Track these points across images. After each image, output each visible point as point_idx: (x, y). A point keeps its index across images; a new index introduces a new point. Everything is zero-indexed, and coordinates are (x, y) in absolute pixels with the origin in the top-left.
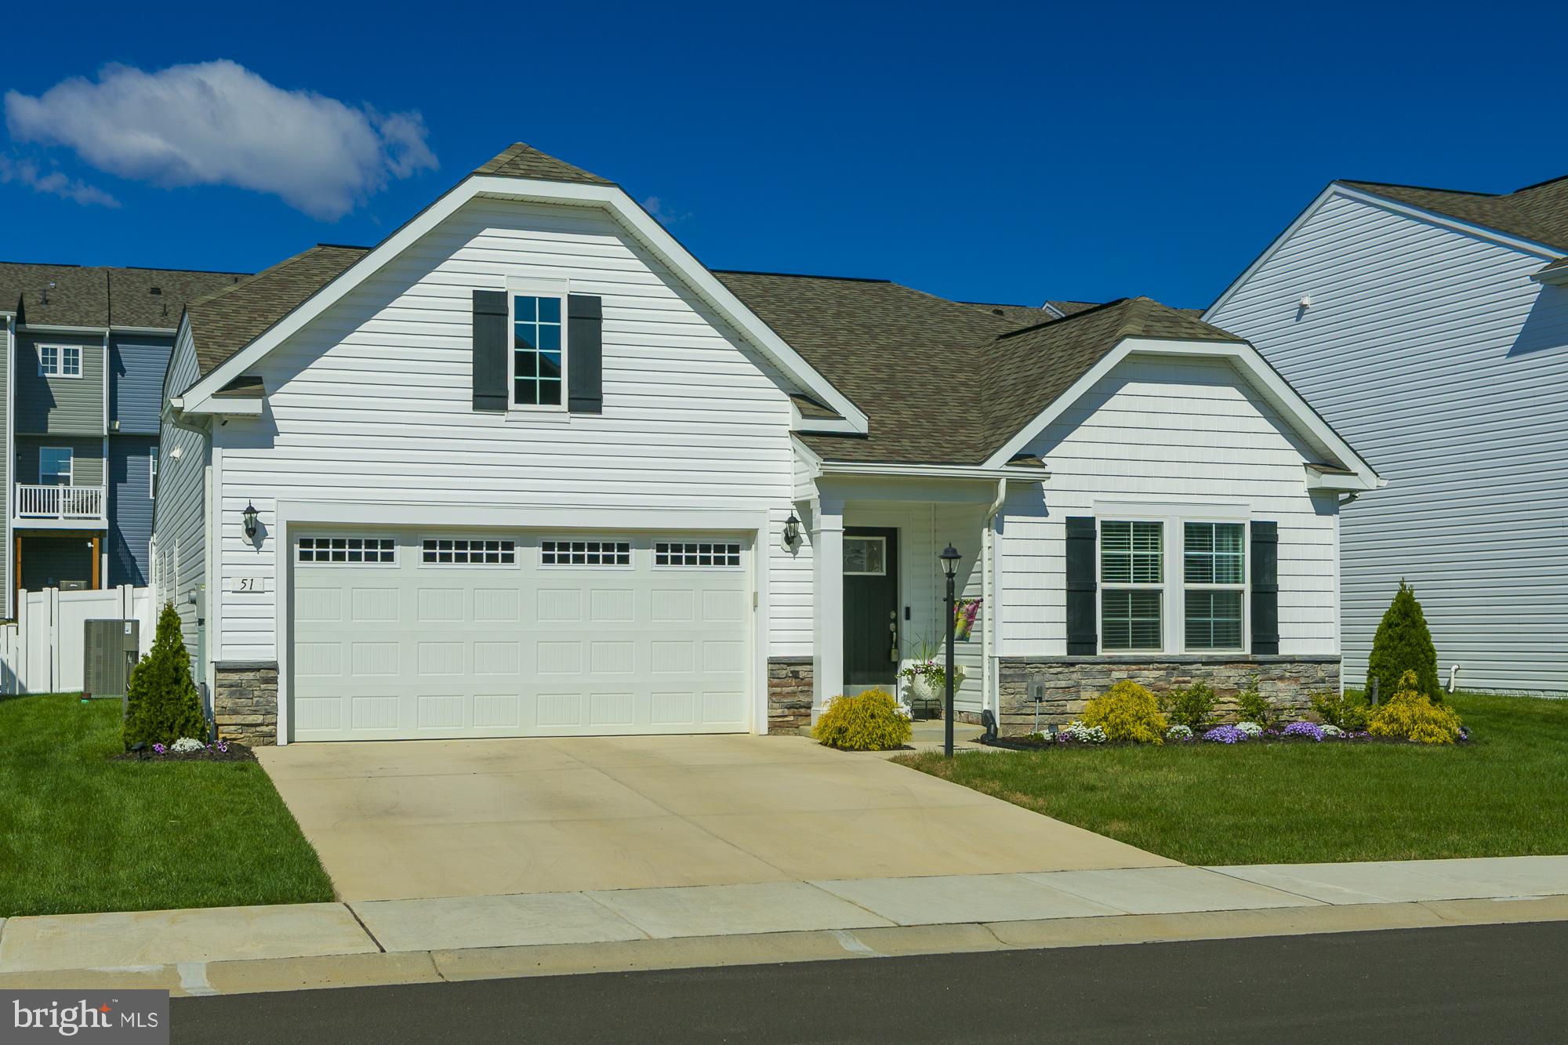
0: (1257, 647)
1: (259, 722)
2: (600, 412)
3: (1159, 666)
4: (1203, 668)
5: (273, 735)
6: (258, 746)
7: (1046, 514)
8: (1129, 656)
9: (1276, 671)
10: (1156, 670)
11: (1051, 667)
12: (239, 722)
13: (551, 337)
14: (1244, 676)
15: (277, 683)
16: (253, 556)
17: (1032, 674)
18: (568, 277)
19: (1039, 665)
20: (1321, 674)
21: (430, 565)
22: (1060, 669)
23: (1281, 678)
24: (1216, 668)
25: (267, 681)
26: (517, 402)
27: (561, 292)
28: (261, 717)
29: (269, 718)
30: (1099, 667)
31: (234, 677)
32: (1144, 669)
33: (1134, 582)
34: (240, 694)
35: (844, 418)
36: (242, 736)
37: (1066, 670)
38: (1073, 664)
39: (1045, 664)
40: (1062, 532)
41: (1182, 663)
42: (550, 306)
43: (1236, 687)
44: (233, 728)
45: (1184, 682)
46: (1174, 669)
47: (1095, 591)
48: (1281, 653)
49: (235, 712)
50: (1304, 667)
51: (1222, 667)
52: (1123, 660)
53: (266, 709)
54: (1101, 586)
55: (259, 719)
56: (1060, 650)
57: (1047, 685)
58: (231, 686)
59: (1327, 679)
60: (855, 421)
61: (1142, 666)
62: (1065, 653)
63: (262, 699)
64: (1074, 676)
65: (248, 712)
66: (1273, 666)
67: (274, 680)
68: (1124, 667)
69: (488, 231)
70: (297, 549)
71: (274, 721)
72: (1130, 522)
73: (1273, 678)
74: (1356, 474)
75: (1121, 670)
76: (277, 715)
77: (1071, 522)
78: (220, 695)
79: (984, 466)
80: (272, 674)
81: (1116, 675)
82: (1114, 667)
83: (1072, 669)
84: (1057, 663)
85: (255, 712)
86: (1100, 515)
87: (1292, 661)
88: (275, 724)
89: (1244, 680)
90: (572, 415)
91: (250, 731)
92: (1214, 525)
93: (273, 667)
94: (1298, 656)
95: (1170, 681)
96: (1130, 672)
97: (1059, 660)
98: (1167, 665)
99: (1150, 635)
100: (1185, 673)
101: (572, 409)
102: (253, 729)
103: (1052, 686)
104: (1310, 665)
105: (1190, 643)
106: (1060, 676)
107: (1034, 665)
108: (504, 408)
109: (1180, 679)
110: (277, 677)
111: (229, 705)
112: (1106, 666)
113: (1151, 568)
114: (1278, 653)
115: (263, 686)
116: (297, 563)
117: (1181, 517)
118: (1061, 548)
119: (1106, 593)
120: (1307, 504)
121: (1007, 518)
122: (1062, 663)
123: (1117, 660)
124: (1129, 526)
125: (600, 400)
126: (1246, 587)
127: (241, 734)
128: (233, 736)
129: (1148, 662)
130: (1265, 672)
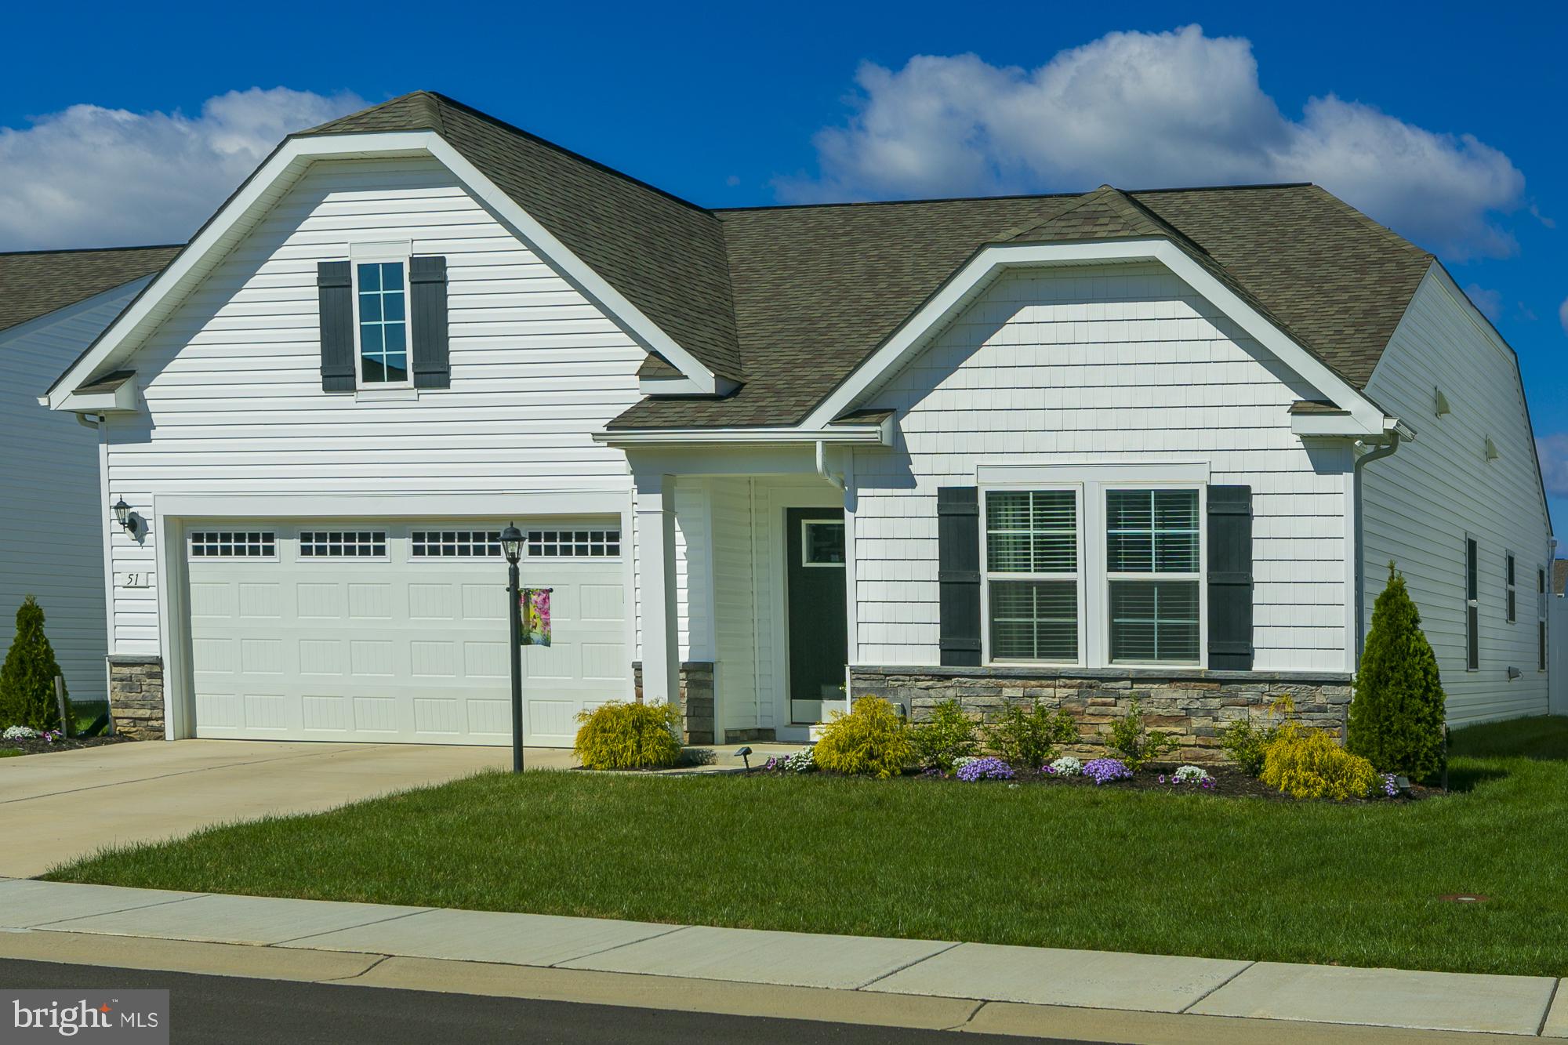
0: (1215, 660)
1: (147, 716)
2: (448, 386)
3: (1068, 682)
4: (1135, 686)
5: (161, 730)
6: (150, 740)
7: (913, 485)
8: (1023, 668)
9: (1248, 693)
10: (1064, 687)
11: (917, 680)
12: (130, 715)
13: (395, 307)
14: (1198, 699)
15: (162, 679)
16: (136, 550)
17: (894, 689)
18: (409, 238)
19: (901, 677)
20: (1320, 700)
21: (307, 559)
22: (930, 683)
23: (1256, 703)
24: (1156, 686)
25: (151, 675)
26: (365, 380)
27: (401, 256)
28: (149, 712)
29: (157, 713)
30: (983, 681)
31: (126, 671)
32: (1048, 686)
33: (1035, 571)
34: (131, 689)
35: (686, 377)
36: (134, 729)
37: (940, 684)
38: (948, 677)
39: (910, 676)
40: (931, 506)
41: (1103, 679)
42: (393, 271)
43: (1183, 713)
44: (126, 721)
45: (1104, 704)
46: (1091, 687)
47: (979, 583)
48: (1255, 668)
49: (126, 706)
50: (1293, 688)
51: (1166, 686)
52: (1013, 673)
53: (151, 704)
54: (986, 576)
55: (146, 713)
56: (931, 658)
57: (914, 702)
58: (122, 680)
59: (1329, 706)
60: (700, 379)
61: (1044, 682)
62: (938, 663)
63: (148, 694)
64: (951, 693)
65: (138, 706)
66: (1243, 687)
67: (160, 676)
68: (1019, 682)
69: (332, 197)
70: (190, 543)
71: (160, 715)
72: (1028, 492)
73: (1240, 702)
74: (1348, 413)
75: (1014, 686)
76: (164, 710)
77: (945, 494)
78: (115, 688)
79: (803, 427)
80: (156, 669)
81: (1008, 692)
82: (1005, 682)
83: (947, 683)
84: (926, 675)
85: (143, 707)
86: (983, 484)
87: (1272, 680)
88: (163, 718)
89: (1197, 704)
90: (420, 391)
91: (142, 725)
92: (1153, 492)
93: (158, 662)
94: (1280, 673)
95: (1087, 702)
96: (1028, 690)
97: (925, 671)
98: (1079, 681)
99: (1062, 642)
100: (1106, 693)
101: (418, 385)
102: (145, 723)
103: (919, 704)
104: (1303, 686)
105: (1115, 653)
106: (931, 692)
107: (895, 677)
108: (351, 388)
109: (1099, 700)
110: (162, 673)
111: (122, 699)
112: (994, 680)
113: (1060, 552)
114: (1250, 670)
115: (148, 681)
116: (192, 559)
117: (1101, 483)
118: (933, 528)
119: (993, 584)
120: (1303, 460)
121: (861, 492)
122: (933, 676)
123: (1005, 672)
124: (1028, 498)
125: (447, 373)
126: (1201, 577)
127: (134, 727)
128: (126, 729)
129: (1053, 677)
130: (1229, 695)
